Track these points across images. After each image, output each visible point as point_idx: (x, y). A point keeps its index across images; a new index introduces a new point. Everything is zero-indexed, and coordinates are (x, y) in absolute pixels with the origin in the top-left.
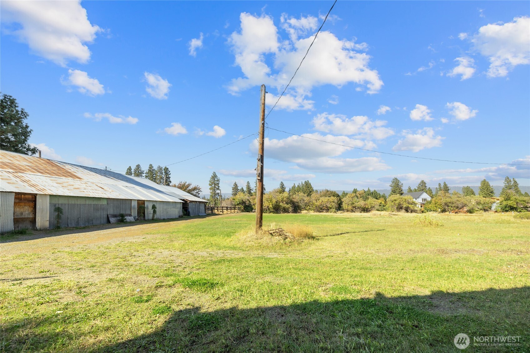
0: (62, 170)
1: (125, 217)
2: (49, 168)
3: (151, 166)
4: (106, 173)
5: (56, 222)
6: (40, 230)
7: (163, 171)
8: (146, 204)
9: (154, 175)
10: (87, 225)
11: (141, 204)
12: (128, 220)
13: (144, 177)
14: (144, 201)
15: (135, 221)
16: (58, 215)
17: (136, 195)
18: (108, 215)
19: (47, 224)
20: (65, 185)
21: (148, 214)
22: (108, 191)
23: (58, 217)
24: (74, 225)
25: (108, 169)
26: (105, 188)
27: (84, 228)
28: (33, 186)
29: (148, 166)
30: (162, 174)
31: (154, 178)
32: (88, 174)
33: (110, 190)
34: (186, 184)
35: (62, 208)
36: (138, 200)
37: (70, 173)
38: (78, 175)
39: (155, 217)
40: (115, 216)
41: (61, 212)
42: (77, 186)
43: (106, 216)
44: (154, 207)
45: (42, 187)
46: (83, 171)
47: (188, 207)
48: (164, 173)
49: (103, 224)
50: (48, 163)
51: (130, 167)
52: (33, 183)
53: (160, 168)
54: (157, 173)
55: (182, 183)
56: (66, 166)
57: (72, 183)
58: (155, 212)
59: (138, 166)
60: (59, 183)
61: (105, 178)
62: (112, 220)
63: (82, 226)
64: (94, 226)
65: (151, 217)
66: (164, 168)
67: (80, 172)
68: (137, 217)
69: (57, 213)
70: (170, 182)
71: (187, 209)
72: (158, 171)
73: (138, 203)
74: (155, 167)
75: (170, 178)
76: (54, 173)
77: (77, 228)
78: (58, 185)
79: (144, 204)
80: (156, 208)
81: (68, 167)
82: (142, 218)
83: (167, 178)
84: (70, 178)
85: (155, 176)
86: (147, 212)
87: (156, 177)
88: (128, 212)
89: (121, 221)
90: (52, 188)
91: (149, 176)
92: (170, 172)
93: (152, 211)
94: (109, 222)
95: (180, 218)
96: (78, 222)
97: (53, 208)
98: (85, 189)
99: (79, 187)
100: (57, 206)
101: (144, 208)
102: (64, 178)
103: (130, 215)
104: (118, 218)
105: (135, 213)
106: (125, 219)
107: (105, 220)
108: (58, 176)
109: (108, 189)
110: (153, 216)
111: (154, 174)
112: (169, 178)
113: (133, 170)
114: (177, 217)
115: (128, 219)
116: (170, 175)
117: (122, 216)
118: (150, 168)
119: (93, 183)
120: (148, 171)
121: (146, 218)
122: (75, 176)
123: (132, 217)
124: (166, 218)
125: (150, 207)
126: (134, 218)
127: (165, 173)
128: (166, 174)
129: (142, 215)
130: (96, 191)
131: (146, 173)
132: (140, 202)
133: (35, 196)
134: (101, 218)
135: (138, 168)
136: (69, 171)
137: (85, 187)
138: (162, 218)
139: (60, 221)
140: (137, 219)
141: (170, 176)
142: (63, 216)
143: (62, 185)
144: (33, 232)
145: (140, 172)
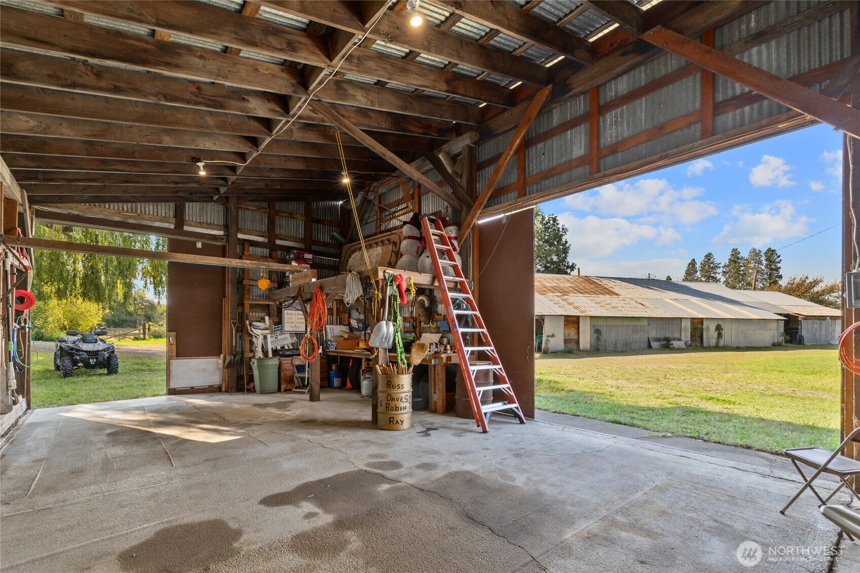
0: (599, 286)
1: (672, 342)
2: (588, 286)
3: (735, 253)
4: (648, 283)
5: (596, 344)
6: (583, 351)
7: (763, 258)
8: (705, 324)
9: (742, 268)
10: (625, 349)
11: (697, 325)
12: (676, 346)
13: (721, 274)
14: (702, 319)
15: (687, 347)
16: (598, 336)
17: (690, 311)
18: (649, 339)
19: (588, 346)
20: (603, 304)
21: (708, 338)
22: (650, 308)
23: (598, 339)
24: (611, 348)
25: (652, 277)
26: (646, 304)
27: (622, 352)
28: (576, 308)
29: (730, 253)
30: (760, 263)
31: (742, 273)
32: (627, 287)
33: (653, 307)
34: (808, 282)
35: (601, 329)
36: (691, 318)
37: (607, 289)
38: (616, 290)
39: (722, 343)
40: (657, 340)
41: (600, 334)
42: (614, 305)
43: (647, 340)
44: (719, 328)
45: (583, 309)
46: (621, 284)
47: (799, 327)
48: (764, 262)
49: (643, 350)
50: (586, 280)
51: (694, 260)
52: (576, 304)
53: (756, 254)
54: (748, 264)
55: (798, 280)
56: (603, 281)
57: (609, 302)
58: (720, 335)
59: (709, 256)
60: (598, 303)
61: (647, 290)
62: (654, 344)
63: (620, 350)
64: (632, 350)
65: (713, 342)
66: (764, 250)
67: (617, 287)
68: (690, 342)
69: (596, 335)
70: (781, 277)
71: (796, 331)
72: (752, 260)
73: (691, 322)
74: (745, 254)
75: (780, 270)
76: (592, 292)
77: (615, 352)
78: (597, 305)
79: (702, 324)
80: (722, 330)
81: (605, 282)
82: (698, 344)
83: (772, 269)
84: (608, 296)
85: (743, 270)
86: (708, 336)
87: (745, 272)
88: (677, 335)
89: (666, 346)
90: (592, 309)
91: (730, 271)
92: (779, 256)
93: (715, 335)
94: (650, 347)
95: (776, 346)
96: (615, 345)
97: (593, 330)
98: (623, 307)
99: (616, 305)
100: (596, 328)
101: (702, 330)
102: (601, 296)
103: (679, 339)
104: (662, 343)
105: (686, 336)
106: (672, 344)
107: (646, 345)
108: (596, 294)
109: (650, 306)
110: (718, 342)
111: (741, 266)
112: (777, 269)
113: (698, 266)
114: (769, 344)
115: (676, 344)
116: (779, 263)
117: (668, 340)
118: (733, 255)
119: (631, 299)
120: (728, 263)
121: (705, 345)
122: (612, 292)
123: (683, 343)
124: (742, 345)
125: (713, 327)
126: (686, 343)
127: (766, 260)
128: (771, 262)
129: (699, 339)
130: (635, 309)
131: (725, 266)
132: (696, 321)
133: (578, 317)
134: (640, 341)
135: (709, 260)
136: (606, 286)
137: (623, 305)
138: (734, 345)
139: (599, 343)
140: (690, 345)
141: (779, 265)
142: (602, 338)
143: (600, 305)
144: (578, 352)
145: (712, 265)
